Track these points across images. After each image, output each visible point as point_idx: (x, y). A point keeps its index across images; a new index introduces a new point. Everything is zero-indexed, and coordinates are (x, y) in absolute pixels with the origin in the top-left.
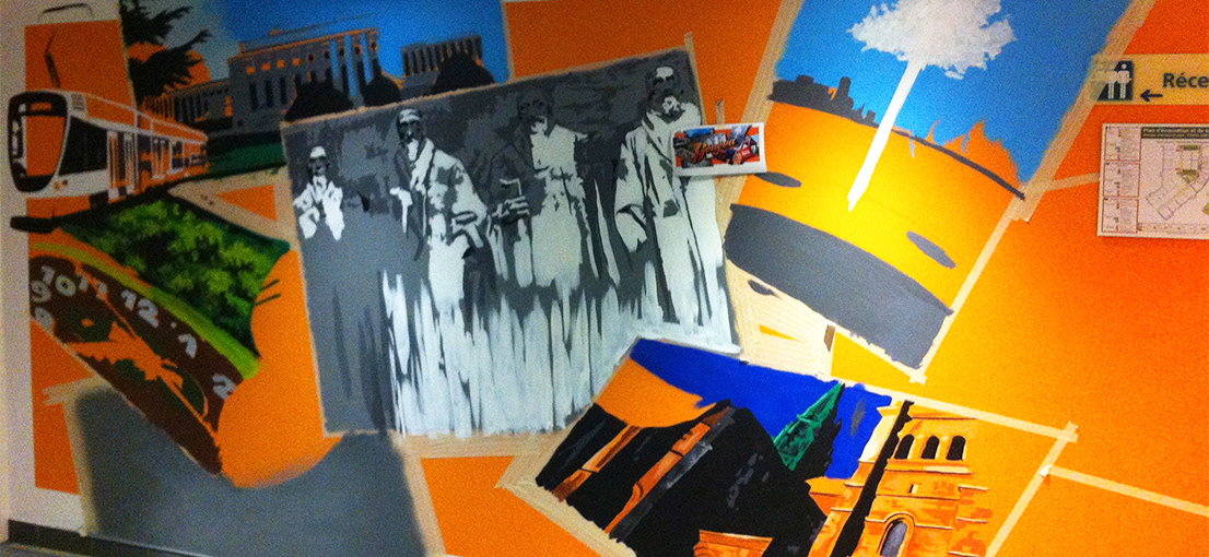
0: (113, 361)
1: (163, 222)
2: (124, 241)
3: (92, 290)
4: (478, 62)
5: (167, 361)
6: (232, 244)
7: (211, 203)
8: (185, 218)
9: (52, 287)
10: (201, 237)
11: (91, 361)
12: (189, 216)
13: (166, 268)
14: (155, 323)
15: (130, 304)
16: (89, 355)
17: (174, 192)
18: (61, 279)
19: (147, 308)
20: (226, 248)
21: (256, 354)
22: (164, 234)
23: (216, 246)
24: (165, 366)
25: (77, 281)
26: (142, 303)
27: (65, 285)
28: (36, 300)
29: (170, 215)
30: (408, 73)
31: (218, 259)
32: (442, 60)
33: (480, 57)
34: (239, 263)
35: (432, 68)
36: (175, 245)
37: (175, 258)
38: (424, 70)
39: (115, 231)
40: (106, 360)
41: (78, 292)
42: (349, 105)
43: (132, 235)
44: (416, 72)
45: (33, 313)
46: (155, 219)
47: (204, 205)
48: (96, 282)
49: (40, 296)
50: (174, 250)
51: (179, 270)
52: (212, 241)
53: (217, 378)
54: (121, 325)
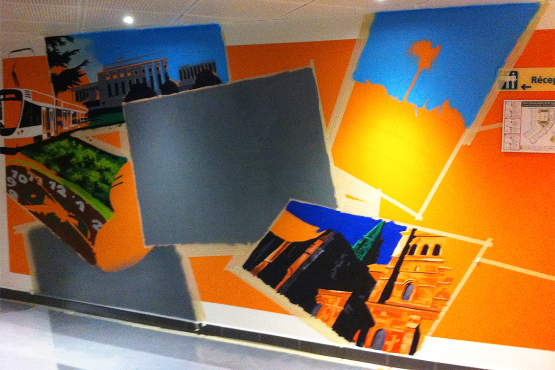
0: (45, 213)
1: (68, 149)
2: (50, 158)
3: (35, 181)
4: (214, 74)
5: (71, 214)
6: (100, 159)
7: (90, 140)
8: (78, 147)
9: (17, 180)
10: (86, 156)
11: (35, 213)
12: (80, 146)
13: (70, 170)
14: (65, 196)
15: (53, 187)
16: (34, 211)
17: (73, 135)
18: (21, 176)
19: (61, 189)
20: (98, 161)
21: (112, 210)
22: (69, 154)
23: (93, 160)
24: (70, 216)
25: (28, 177)
26: (59, 187)
27: (22, 178)
28: (10, 185)
29: (72, 146)
30: (181, 79)
31: (94, 166)
32: (198, 73)
33: (215, 72)
34: (104, 168)
35: (193, 77)
36: (74, 160)
37: (74, 166)
38: (189, 78)
39: (45, 153)
40: (42, 213)
41: (29, 182)
42: (154, 94)
43: (53, 155)
44: (185, 78)
45: (8, 192)
46: (64, 147)
47: (87, 141)
48: (37, 177)
49: (11, 184)
50: (73, 162)
51: (75, 171)
52: (91, 158)
53: (94, 221)
54: (49, 197)
